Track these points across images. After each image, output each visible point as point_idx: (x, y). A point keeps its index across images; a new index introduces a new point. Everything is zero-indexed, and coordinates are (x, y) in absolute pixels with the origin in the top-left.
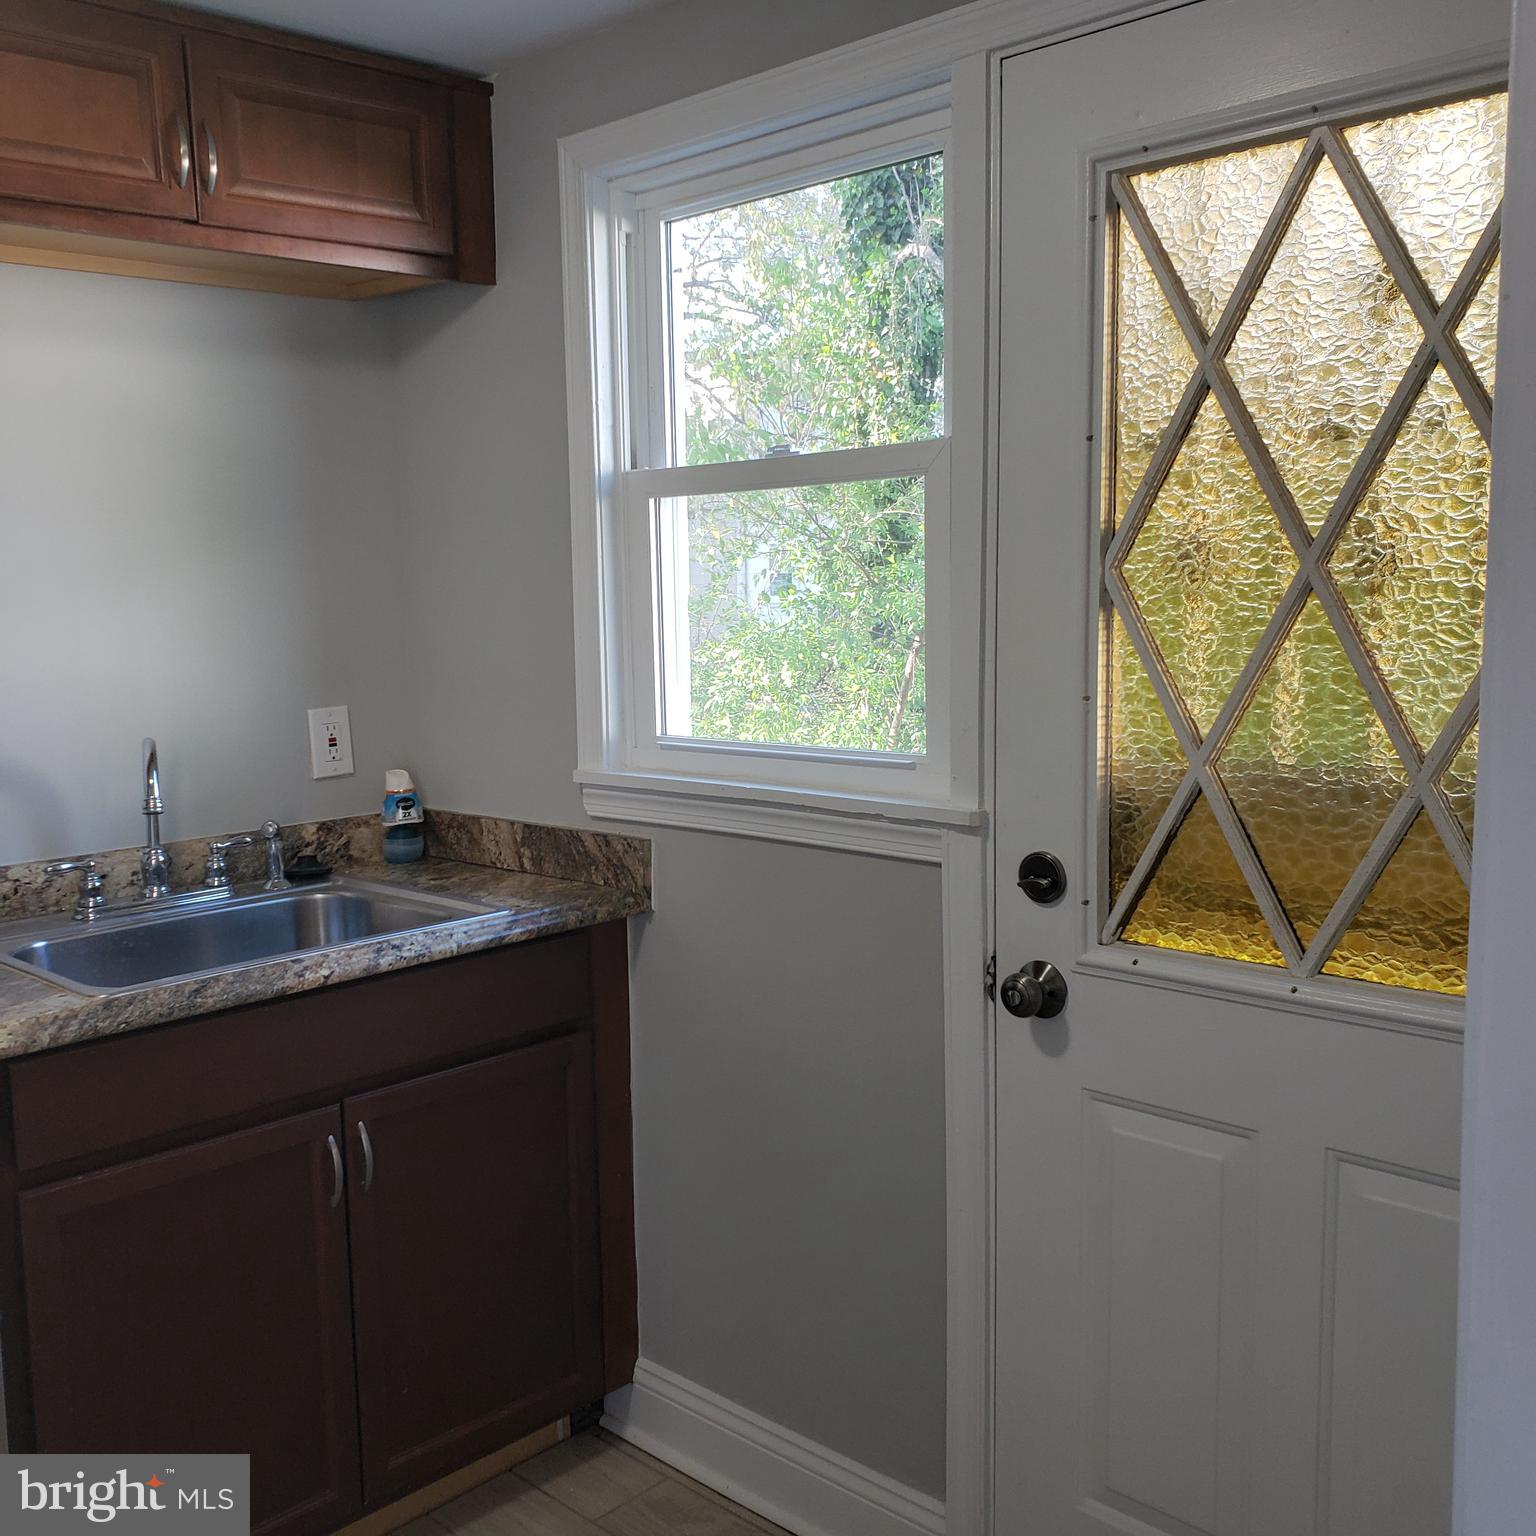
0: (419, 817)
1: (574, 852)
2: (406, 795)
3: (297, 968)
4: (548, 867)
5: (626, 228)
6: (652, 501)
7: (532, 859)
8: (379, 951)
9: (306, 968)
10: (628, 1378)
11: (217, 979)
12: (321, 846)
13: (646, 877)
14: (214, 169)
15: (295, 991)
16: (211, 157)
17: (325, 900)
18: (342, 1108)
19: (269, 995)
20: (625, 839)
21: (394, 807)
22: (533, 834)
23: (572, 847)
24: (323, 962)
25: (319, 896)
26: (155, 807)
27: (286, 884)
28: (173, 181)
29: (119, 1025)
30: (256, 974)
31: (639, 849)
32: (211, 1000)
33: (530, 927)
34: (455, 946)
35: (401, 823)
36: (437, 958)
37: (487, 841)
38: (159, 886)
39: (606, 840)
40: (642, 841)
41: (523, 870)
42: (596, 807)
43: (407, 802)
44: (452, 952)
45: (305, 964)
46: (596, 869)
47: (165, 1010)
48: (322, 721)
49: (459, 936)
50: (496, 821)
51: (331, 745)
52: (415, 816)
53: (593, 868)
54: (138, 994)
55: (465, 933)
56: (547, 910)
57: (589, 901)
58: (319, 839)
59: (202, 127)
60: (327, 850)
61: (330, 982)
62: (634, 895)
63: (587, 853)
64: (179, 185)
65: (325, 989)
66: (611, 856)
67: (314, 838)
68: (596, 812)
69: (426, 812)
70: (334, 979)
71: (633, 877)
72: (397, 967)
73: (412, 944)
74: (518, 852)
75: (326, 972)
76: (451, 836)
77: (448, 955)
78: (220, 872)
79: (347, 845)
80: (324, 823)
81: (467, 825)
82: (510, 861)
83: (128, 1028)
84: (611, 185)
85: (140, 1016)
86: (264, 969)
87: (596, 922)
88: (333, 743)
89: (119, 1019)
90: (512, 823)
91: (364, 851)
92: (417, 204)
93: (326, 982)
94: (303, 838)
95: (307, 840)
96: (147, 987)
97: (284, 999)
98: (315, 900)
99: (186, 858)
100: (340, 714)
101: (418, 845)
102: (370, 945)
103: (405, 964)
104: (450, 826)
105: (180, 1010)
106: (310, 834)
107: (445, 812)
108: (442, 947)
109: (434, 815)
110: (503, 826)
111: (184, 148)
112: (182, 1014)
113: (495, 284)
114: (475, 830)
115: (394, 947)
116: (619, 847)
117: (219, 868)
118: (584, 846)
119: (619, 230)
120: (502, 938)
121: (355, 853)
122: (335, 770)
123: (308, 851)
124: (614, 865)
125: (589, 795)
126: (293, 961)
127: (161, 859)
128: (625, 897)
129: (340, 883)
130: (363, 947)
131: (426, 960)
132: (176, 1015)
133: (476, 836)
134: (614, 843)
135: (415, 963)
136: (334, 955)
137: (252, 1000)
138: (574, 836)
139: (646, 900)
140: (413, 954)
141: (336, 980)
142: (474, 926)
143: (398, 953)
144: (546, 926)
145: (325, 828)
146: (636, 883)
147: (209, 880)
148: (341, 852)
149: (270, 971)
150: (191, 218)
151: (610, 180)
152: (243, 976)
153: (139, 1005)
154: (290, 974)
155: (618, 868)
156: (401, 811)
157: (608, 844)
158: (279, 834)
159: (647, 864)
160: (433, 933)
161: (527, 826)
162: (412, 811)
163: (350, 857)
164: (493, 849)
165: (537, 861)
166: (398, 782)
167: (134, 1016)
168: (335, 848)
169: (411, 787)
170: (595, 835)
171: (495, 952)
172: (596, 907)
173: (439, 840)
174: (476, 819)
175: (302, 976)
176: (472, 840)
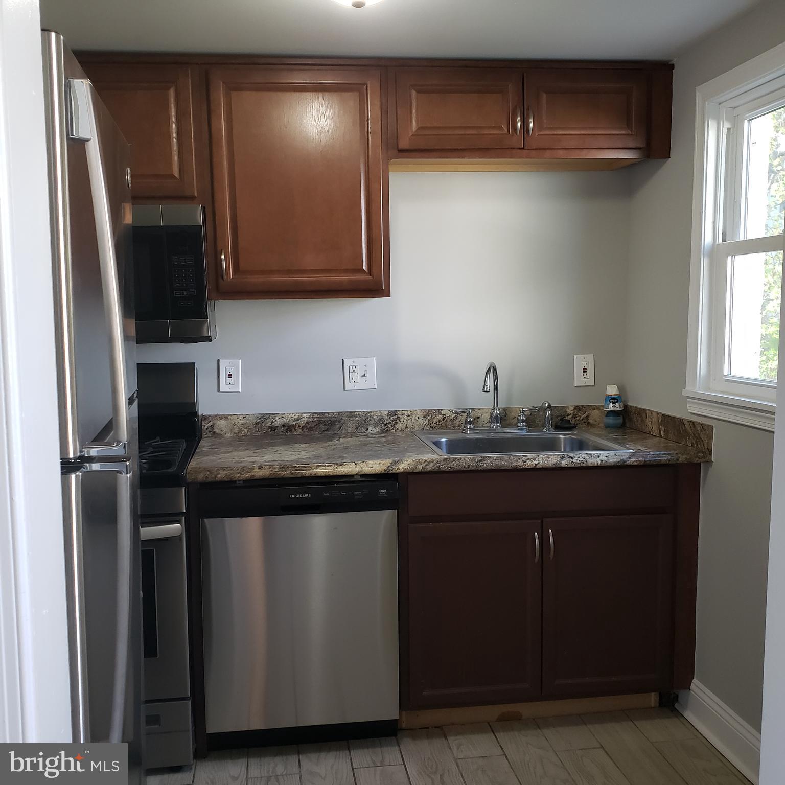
0: (620, 408)
1: (681, 429)
2: (615, 397)
3: (524, 458)
4: (671, 436)
5: (727, 125)
6: (729, 258)
7: (664, 432)
8: (562, 458)
9: (528, 459)
10: (688, 687)
11: (490, 458)
12: (575, 416)
13: (710, 444)
14: (531, 125)
15: (522, 467)
16: (530, 120)
17: (564, 438)
18: (542, 522)
19: (510, 467)
20: (701, 425)
21: (608, 402)
22: (667, 420)
23: (680, 427)
24: (536, 458)
25: (562, 436)
26: (487, 389)
27: (552, 430)
28: (514, 133)
29: (448, 468)
30: (506, 458)
31: (707, 430)
32: (485, 465)
33: (640, 459)
34: (599, 462)
35: (612, 409)
36: (589, 465)
37: (648, 421)
38: (497, 423)
39: (693, 424)
40: (708, 426)
41: (660, 436)
42: (693, 408)
43: (614, 400)
44: (598, 464)
45: (527, 457)
46: (689, 439)
47: (466, 466)
48: (582, 360)
49: (603, 458)
50: (652, 412)
51: (584, 372)
52: (618, 407)
53: (688, 438)
54: (457, 458)
55: (606, 457)
56: (652, 453)
57: (676, 452)
58: (574, 413)
59: (528, 109)
60: (578, 418)
61: (537, 467)
62: (703, 453)
63: (686, 431)
64: (517, 134)
65: (535, 469)
66: (695, 433)
67: (572, 412)
68: (691, 411)
69: (625, 406)
70: (539, 466)
71: (703, 444)
72: (569, 465)
73: (579, 457)
74: (659, 428)
75: (536, 462)
76: (635, 419)
77: (596, 465)
78: (523, 421)
79: (587, 417)
80: (577, 406)
81: (641, 412)
82: (656, 433)
83: (452, 470)
84: (720, 106)
85: (456, 466)
86: (510, 457)
87: (678, 462)
88: (585, 370)
89: (448, 466)
90: (658, 413)
91: (596, 421)
92: (629, 126)
93: (535, 466)
94: (567, 412)
95: (568, 413)
96: (462, 456)
97: (516, 470)
98: (561, 438)
99: (513, 414)
100: (590, 358)
101: (620, 420)
102: (558, 455)
103: (573, 465)
104: (635, 414)
105: (472, 467)
106: (570, 410)
107: (633, 407)
108: (593, 461)
109: (629, 407)
110: (654, 414)
111: (519, 119)
112: (473, 468)
113: (670, 158)
114: (644, 415)
115: (570, 457)
116: (699, 429)
117: (523, 419)
118: (685, 427)
119: (723, 127)
120: (624, 462)
121: (591, 421)
122: (585, 383)
123: (568, 418)
124: (696, 437)
125: (689, 402)
126: (523, 456)
127: (498, 412)
128: (698, 453)
129: (575, 432)
130: (555, 455)
131: (584, 465)
132: (470, 468)
133: (644, 418)
134: (697, 426)
135: (579, 465)
136: (542, 456)
137: (502, 468)
138: (681, 421)
139: (709, 455)
140: (578, 461)
141: (541, 467)
142: (611, 454)
143: (571, 460)
144: (649, 460)
145: (577, 408)
146: (704, 446)
147: (519, 424)
148: (584, 420)
149: (512, 458)
150: (521, 147)
151: (720, 104)
152: (501, 459)
153: (457, 462)
154: (521, 460)
155: (698, 439)
156: (612, 404)
157: (694, 426)
158: (550, 407)
159: (711, 438)
160: (590, 454)
161: (663, 415)
162: (617, 405)
163: (589, 423)
164: (650, 425)
165: (666, 432)
166: (612, 390)
167: (454, 465)
168: (581, 418)
169: (618, 393)
170: (690, 422)
171: (620, 468)
172: (679, 455)
173: (630, 420)
174: (645, 410)
175: (526, 462)
176: (643, 421)
